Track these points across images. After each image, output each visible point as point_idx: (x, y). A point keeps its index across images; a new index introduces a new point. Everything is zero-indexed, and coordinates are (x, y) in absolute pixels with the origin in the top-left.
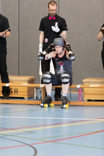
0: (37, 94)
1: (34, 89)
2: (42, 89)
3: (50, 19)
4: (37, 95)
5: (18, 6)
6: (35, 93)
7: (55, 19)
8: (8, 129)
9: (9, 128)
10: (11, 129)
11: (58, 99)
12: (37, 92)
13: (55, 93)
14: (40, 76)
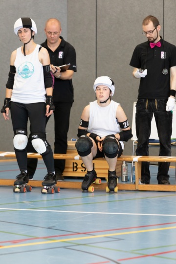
0: (127, 172)
1: (123, 164)
2: (136, 164)
3: (152, 47)
4: (127, 174)
5: (95, 23)
6: (123, 171)
7: (160, 46)
8: (79, 233)
9: (81, 232)
10: (85, 233)
11: (163, 181)
12: (127, 169)
13: (158, 173)
14: (133, 141)
